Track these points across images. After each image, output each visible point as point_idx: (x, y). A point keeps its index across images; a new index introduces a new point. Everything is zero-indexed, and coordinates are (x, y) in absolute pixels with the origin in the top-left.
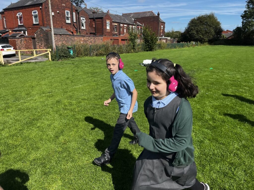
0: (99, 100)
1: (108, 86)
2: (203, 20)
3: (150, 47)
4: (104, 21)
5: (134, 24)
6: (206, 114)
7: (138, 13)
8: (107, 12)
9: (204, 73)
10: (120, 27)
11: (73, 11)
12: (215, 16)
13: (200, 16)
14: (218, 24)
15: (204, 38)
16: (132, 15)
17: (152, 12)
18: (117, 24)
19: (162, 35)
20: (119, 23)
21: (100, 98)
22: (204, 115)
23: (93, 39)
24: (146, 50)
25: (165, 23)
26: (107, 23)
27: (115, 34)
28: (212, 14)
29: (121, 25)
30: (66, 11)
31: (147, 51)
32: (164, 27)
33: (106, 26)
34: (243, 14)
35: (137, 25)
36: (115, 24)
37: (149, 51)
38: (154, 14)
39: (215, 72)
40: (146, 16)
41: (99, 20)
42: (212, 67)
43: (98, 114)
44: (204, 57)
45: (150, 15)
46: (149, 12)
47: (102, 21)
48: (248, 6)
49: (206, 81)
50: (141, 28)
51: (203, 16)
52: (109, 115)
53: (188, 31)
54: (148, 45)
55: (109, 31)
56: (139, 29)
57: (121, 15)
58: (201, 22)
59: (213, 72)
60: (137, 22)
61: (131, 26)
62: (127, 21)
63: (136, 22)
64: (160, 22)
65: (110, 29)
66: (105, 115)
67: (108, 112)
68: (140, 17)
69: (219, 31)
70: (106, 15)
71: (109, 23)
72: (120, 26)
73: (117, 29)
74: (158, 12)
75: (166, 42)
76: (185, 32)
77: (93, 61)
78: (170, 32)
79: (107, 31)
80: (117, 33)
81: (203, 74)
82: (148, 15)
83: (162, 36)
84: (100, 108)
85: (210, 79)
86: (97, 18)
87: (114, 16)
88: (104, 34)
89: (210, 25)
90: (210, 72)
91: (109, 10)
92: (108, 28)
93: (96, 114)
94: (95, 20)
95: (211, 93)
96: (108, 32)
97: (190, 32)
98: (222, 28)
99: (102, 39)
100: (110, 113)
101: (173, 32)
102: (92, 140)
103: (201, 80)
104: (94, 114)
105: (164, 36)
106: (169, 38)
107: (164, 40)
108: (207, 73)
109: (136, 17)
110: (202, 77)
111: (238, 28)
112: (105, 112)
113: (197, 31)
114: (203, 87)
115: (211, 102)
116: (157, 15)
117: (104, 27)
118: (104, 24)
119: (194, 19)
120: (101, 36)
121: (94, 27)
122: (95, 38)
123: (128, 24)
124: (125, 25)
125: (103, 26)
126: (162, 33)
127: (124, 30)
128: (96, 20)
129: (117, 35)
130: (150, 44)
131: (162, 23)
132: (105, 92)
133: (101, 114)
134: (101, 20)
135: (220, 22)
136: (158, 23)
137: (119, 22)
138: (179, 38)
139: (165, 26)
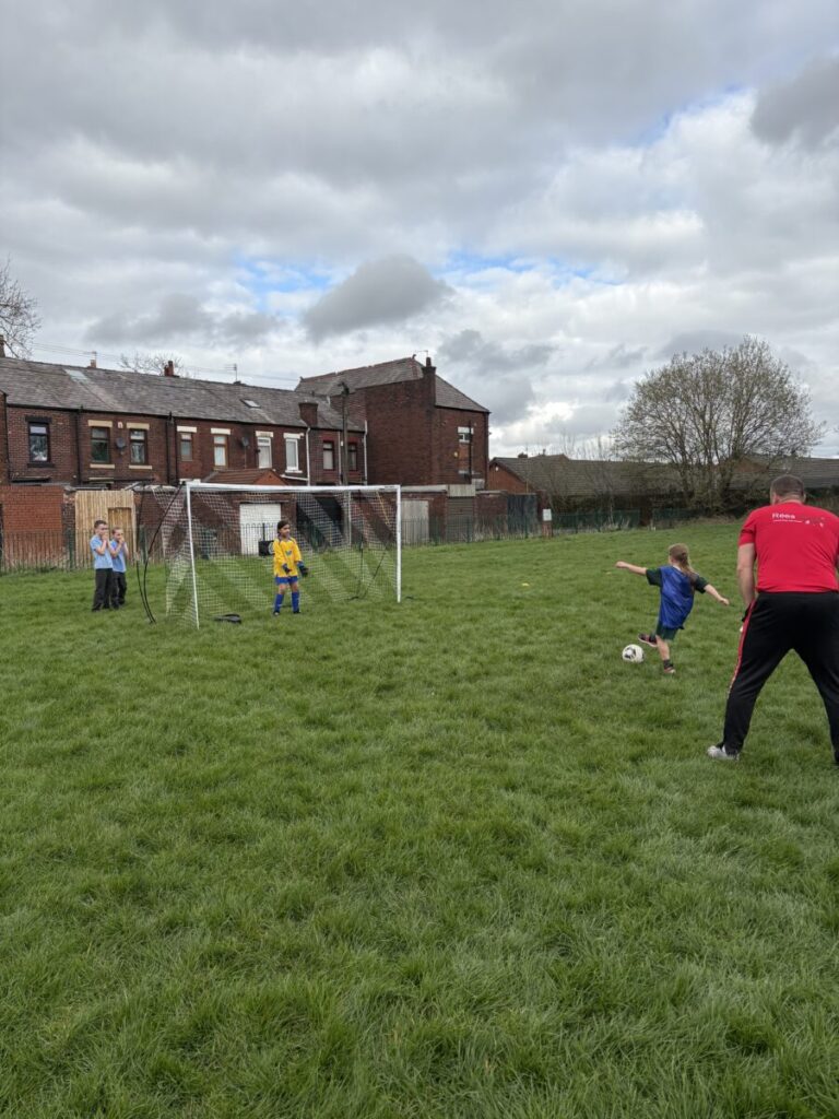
5: (299, 422)
10: (174, 440)
17: (414, 361)
18: (146, 426)
19: (464, 472)
20: (168, 420)
25: (488, 413)
29: (186, 429)
32: (481, 434)
35: (315, 429)
36: (130, 425)
45: (399, 375)
50: (349, 443)
56: (332, 450)
61: (266, 434)
72: (176, 433)
73: (151, 447)
74: (428, 360)
75: (436, 508)
80: (149, 467)
82: (392, 377)
83: (466, 478)
105: (483, 477)
106: (463, 491)
107: (413, 499)
123: (246, 426)
124: (217, 431)
126: (463, 462)
127: (212, 452)
131: (459, 413)
136: (430, 414)
139: (486, 427)
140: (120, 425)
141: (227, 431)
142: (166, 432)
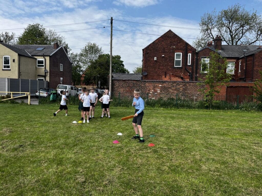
11: (188, 52)
30: (175, 53)
41: (250, 58)
47: (253, 60)
121: (244, 70)
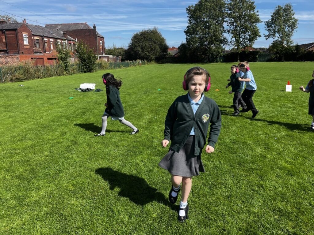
0: (19, 143)
1: (30, 122)
2: (147, 35)
3: (88, 68)
4: (19, 34)
5: (64, 38)
6: (155, 140)
7: (67, 24)
8: (23, 21)
9: (152, 95)
10: (44, 42)
12: (159, 31)
13: (143, 31)
14: (163, 40)
15: (150, 55)
16: (59, 27)
17: (86, 24)
18: (38, 38)
19: (101, 52)
20: (42, 37)
21: (20, 140)
22: (153, 141)
23: (3, 59)
24: (83, 71)
25: (104, 38)
26: (24, 36)
27: (37, 51)
28: (155, 29)
29: (46, 39)
31: (85, 72)
32: (103, 43)
33: (23, 40)
34: (186, 30)
35: (68, 40)
36: (36, 38)
37: (88, 72)
38: (89, 28)
39: (163, 94)
40: (79, 28)
41: (11, 32)
42: (160, 88)
43: (18, 162)
44: (152, 78)
45: (83, 27)
46: (82, 24)
47: (16, 34)
48: (190, 21)
49: (154, 103)
50: (73, 44)
51: (146, 31)
52: (34, 161)
53: (132, 47)
54: (85, 65)
55: (28, 47)
56: (71, 45)
57: (44, 26)
58: (144, 37)
59: (161, 94)
60: (68, 36)
61: (59, 41)
62: (54, 35)
63: (66, 35)
64: (98, 36)
65: (29, 45)
66: (28, 161)
67: (33, 157)
68: (71, 30)
69: (165, 48)
70: (21, 26)
71: (27, 37)
72: (44, 40)
73: (40, 44)
74: (94, 25)
75: (108, 60)
76: (128, 49)
77: (5, 90)
78: (112, 49)
79: (25, 47)
80: (41, 49)
81: (151, 97)
82: (81, 27)
83: (102, 54)
84: (20, 153)
85: (158, 102)
86: (7, 30)
87: (34, 28)
88: (21, 52)
89: (154, 41)
90: (158, 93)
91: (25, 20)
92: (26, 43)
93: (15, 163)
94: (4, 33)
95: (160, 116)
96: (26, 49)
97: (135, 49)
98: (167, 45)
99: (18, 58)
100: (36, 158)
101: (115, 49)
102: (12, 198)
103: (149, 103)
104: (12, 162)
105: (104, 53)
106: (111, 56)
107: (105, 58)
108: (155, 95)
109: (66, 29)
110: (150, 100)
111: (183, 45)
112: (29, 158)
113: (142, 48)
114: (151, 111)
115: (159, 127)
116: (93, 28)
117: (20, 42)
118: (20, 38)
119: (137, 34)
120: (16, 54)
121: (4, 42)
122: (8, 58)
123: (56, 39)
124: (51, 40)
125: (17, 41)
126: (102, 50)
127: (50, 46)
128: (6, 32)
129: (40, 52)
130: (88, 63)
131: (100, 38)
132: (27, 131)
133: (22, 161)
134: (14, 32)
135: (165, 39)
136: (96, 38)
137: (43, 35)
138: (123, 56)
139: (104, 41)
140: (34, 38)
141: (52, 40)
142: (43, 40)
